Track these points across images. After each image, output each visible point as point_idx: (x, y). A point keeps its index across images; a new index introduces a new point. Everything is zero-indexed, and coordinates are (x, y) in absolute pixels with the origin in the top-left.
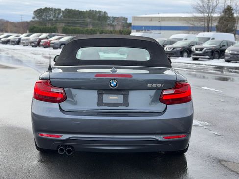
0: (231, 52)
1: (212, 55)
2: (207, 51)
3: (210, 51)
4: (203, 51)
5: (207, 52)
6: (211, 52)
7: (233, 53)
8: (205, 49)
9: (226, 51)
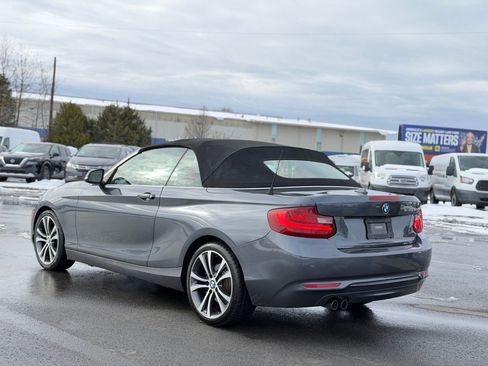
0: (78, 167)
1: (38, 172)
2: (29, 163)
3: (36, 163)
4: (22, 163)
5: (30, 166)
6: (37, 166)
7: (82, 168)
8: (26, 159)
9: (69, 165)
